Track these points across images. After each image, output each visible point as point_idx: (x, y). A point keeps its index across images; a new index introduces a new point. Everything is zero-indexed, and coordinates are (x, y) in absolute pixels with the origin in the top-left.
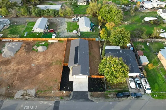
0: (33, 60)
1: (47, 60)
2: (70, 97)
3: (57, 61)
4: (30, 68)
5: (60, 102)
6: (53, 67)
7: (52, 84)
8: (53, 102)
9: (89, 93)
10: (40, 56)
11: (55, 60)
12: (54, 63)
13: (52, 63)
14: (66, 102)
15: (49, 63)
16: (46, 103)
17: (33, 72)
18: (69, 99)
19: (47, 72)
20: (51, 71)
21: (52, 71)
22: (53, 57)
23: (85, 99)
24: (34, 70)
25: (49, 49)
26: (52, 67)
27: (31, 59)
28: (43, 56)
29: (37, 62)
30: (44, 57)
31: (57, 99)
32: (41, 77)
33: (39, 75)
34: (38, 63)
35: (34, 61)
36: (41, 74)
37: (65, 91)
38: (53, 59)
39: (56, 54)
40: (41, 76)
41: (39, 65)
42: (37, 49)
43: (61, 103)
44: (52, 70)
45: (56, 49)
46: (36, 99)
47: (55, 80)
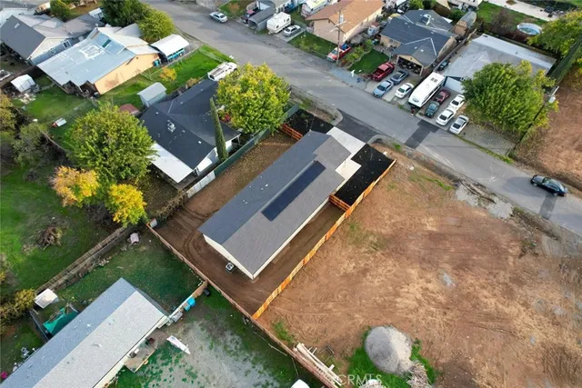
0: (445, 308)
1: (389, 267)
2: (378, 139)
3: (358, 243)
4: (462, 272)
5: (404, 142)
6: (383, 231)
7: (408, 186)
8: (418, 149)
9: (334, 123)
10: (412, 311)
11: (363, 250)
12: (371, 242)
13: (376, 246)
14: (394, 136)
15: (389, 255)
16: (436, 157)
17: (453, 250)
18: (383, 137)
19: (408, 224)
20: (393, 221)
21: (391, 217)
22: (365, 271)
23: (351, 121)
24: (446, 257)
25: (360, 320)
26: (386, 231)
27: (450, 315)
28: (398, 300)
29: (430, 286)
30: (397, 295)
31: (409, 150)
32: (431, 219)
33: (434, 229)
34: (429, 276)
35: (441, 298)
36: (429, 228)
37: (381, 154)
38: (368, 259)
39: (346, 276)
40: (430, 225)
41: (425, 265)
42: (410, 364)
43: (403, 140)
44: (389, 222)
45: (330, 306)
46: (459, 176)
47: (393, 190)
